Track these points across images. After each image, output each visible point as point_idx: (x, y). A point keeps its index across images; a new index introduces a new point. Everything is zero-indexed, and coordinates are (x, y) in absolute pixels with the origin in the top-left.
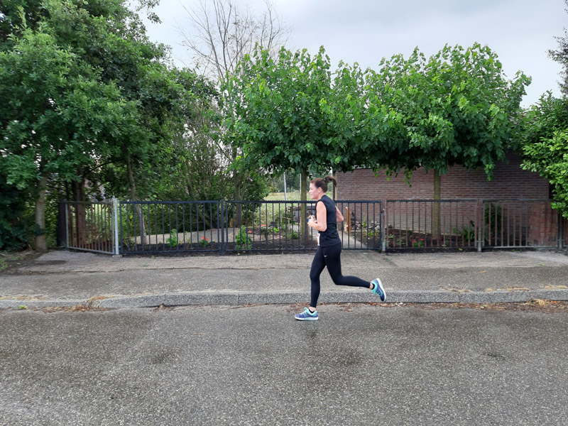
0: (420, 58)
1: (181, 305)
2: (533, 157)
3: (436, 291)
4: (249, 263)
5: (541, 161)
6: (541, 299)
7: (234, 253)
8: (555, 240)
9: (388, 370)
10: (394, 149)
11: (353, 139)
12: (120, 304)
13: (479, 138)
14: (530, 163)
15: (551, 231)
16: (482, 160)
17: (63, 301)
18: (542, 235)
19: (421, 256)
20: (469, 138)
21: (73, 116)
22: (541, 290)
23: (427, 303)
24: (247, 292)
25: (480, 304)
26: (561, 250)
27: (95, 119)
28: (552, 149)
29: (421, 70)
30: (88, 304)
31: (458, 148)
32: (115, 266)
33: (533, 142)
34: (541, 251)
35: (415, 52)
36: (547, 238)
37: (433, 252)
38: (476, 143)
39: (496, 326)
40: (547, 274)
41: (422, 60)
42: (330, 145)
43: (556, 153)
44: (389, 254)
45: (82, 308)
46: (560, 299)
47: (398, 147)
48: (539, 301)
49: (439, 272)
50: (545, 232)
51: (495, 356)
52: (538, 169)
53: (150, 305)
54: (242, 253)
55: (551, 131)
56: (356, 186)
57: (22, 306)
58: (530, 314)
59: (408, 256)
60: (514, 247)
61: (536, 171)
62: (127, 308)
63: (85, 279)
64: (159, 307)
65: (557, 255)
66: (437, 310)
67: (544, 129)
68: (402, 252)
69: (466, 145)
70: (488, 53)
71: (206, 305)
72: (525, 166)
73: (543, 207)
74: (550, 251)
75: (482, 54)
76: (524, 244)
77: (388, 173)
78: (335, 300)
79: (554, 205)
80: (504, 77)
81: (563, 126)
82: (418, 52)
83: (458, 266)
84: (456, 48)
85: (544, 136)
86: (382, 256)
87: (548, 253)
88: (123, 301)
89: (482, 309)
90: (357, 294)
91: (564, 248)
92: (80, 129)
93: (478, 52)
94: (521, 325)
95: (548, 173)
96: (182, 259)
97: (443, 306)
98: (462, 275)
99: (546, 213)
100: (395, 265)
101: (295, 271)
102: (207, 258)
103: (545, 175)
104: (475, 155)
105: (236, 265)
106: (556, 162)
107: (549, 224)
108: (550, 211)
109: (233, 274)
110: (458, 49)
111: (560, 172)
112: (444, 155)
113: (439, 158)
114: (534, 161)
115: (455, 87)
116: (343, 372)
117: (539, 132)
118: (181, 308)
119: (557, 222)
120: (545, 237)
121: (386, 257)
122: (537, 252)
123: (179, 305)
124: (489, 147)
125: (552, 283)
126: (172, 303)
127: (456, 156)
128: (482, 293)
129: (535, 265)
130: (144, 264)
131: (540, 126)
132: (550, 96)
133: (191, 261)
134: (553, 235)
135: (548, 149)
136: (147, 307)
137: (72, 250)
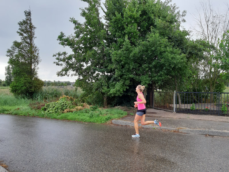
1: (216, 136)
7: (224, 115)
12: (190, 132)
45: (176, 131)
53: (202, 134)
57: (154, 128)
62: (193, 134)
63: (170, 120)
64: (206, 135)
102: (212, 116)
126: (212, 134)
130: (187, 116)
137: (155, 109)
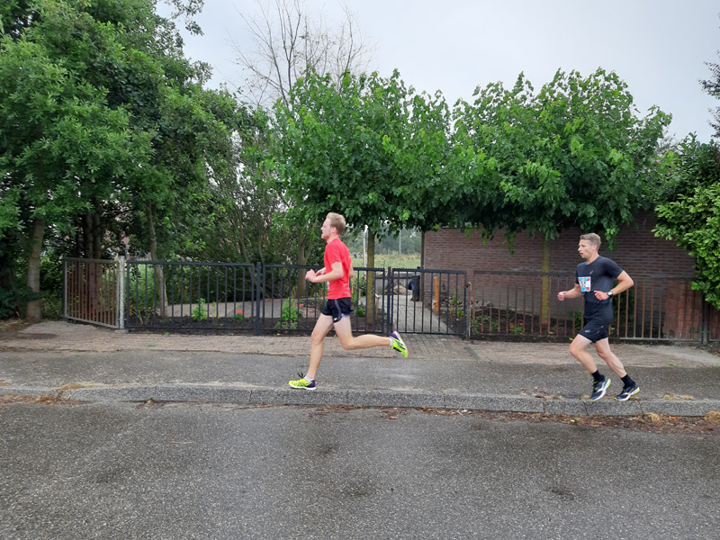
0: (526, 87)
1: (174, 402)
2: (668, 221)
3: (515, 397)
4: (287, 347)
5: (679, 226)
6: (655, 412)
7: (272, 333)
8: (698, 332)
9: (406, 506)
10: (485, 204)
11: (431, 190)
12: (96, 396)
13: (600, 193)
14: (664, 228)
15: (692, 319)
16: (602, 222)
17: (28, 389)
18: (681, 324)
19: (517, 345)
20: (586, 192)
21: (63, 149)
22: (657, 401)
23: (500, 412)
24: (263, 388)
25: (572, 416)
26: (706, 346)
27: (91, 153)
28: (692, 210)
29: (528, 102)
30: (56, 394)
31: (571, 206)
32: (113, 345)
33: (670, 200)
34: (679, 346)
35: (520, 79)
36: (688, 328)
37: (534, 341)
38: (594, 200)
39: (580, 449)
40: (674, 377)
41: (529, 90)
42: (401, 196)
43: (698, 216)
44: (475, 341)
45: (48, 399)
46: (682, 414)
47: (491, 201)
48: (653, 415)
49: (530, 370)
50: (685, 321)
51: (561, 494)
52: (673, 236)
53: (135, 399)
54: (283, 333)
55: (692, 187)
56: (448, 250)
58: (635, 434)
59: (499, 345)
60: (642, 338)
61: (670, 239)
62: (105, 401)
63: (68, 360)
64: (145, 402)
65: (698, 351)
66: (509, 423)
67: (683, 184)
68: (494, 339)
69: (582, 202)
70: (615, 82)
71: (208, 403)
72: (659, 231)
73: (683, 287)
74: (690, 345)
75: (607, 83)
76: (655, 335)
77: (483, 235)
78: (378, 403)
79: (695, 286)
80: (636, 113)
81: (708, 180)
82: (524, 80)
83: (558, 362)
84: (572, 74)
85: (683, 193)
86: (464, 344)
87: (687, 349)
88: (101, 393)
89: (571, 423)
90: (409, 395)
91: (710, 342)
92: (72, 166)
93: (603, 80)
94: (615, 449)
95: (687, 242)
96: (204, 338)
97: (520, 417)
98: (559, 375)
99: (686, 295)
100: (477, 358)
101: (341, 359)
102: (236, 338)
103: (683, 245)
104: (592, 214)
105: (269, 350)
106: (698, 229)
107: (690, 310)
108: (691, 293)
109: (257, 362)
110: (574, 76)
111: (702, 241)
112: (552, 214)
113: (545, 218)
114: (670, 225)
115: (568, 125)
116: (344, 507)
117: (679, 187)
118: (173, 405)
119: (701, 307)
120: (684, 327)
121: (470, 345)
122: (672, 347)
123: (172, 401)
124: (611, 204)
125: (676, 392)
126: (163, 397)
127: (569, 215)
128: (576, 401)
129: (663, 365)
130: (151, 343)
131: (678, 179)
132: (694, 140)
133: (213, 341)
134: (696, 325)
135: (688, 210)
136: (131, 401)
137: (70, 321)
